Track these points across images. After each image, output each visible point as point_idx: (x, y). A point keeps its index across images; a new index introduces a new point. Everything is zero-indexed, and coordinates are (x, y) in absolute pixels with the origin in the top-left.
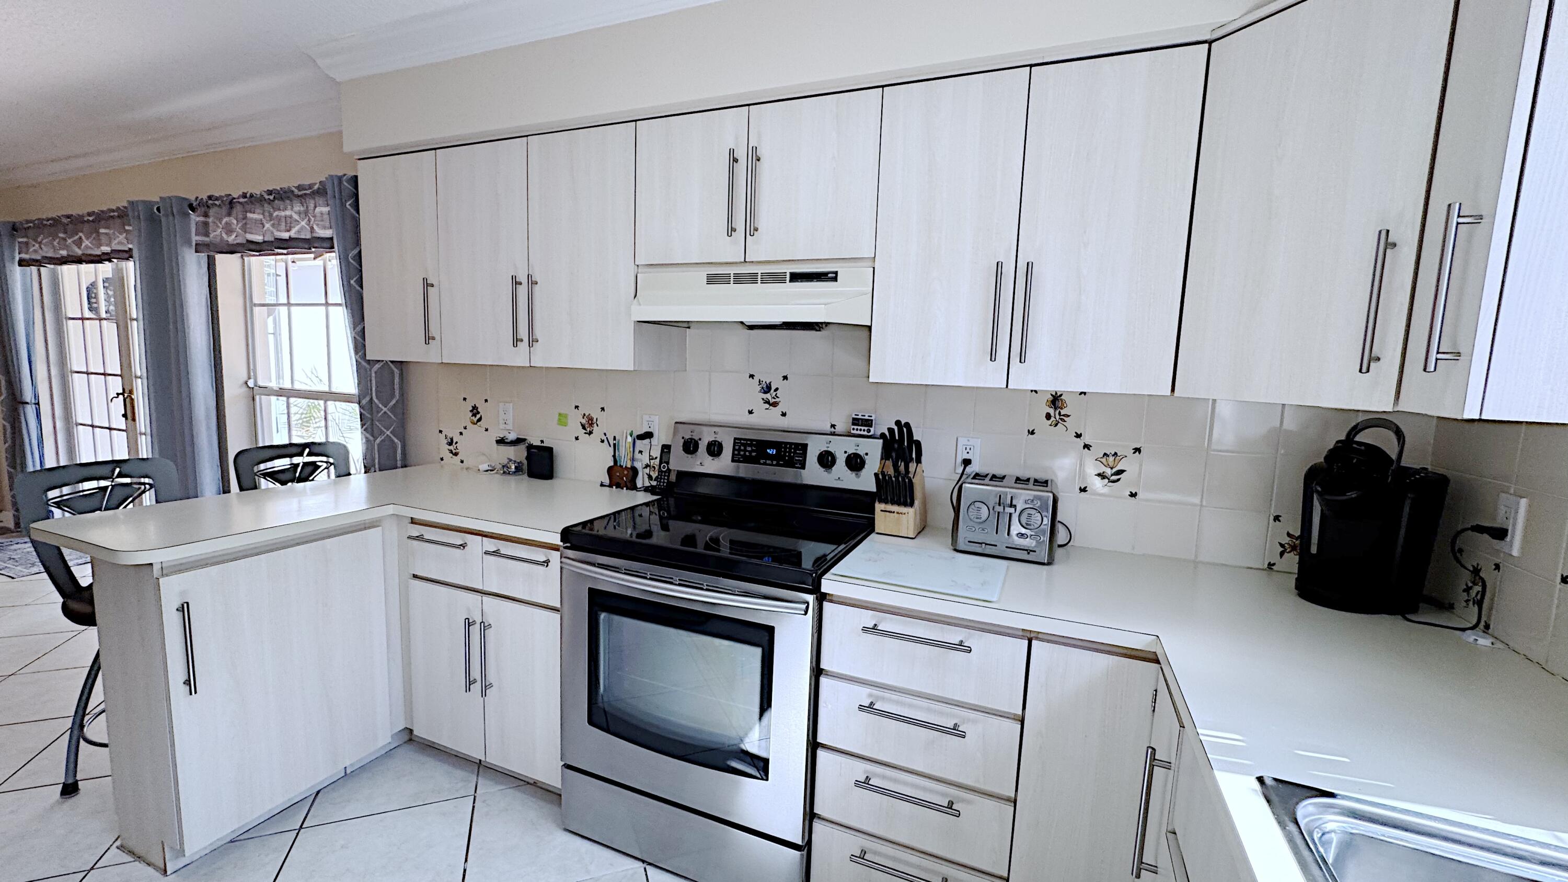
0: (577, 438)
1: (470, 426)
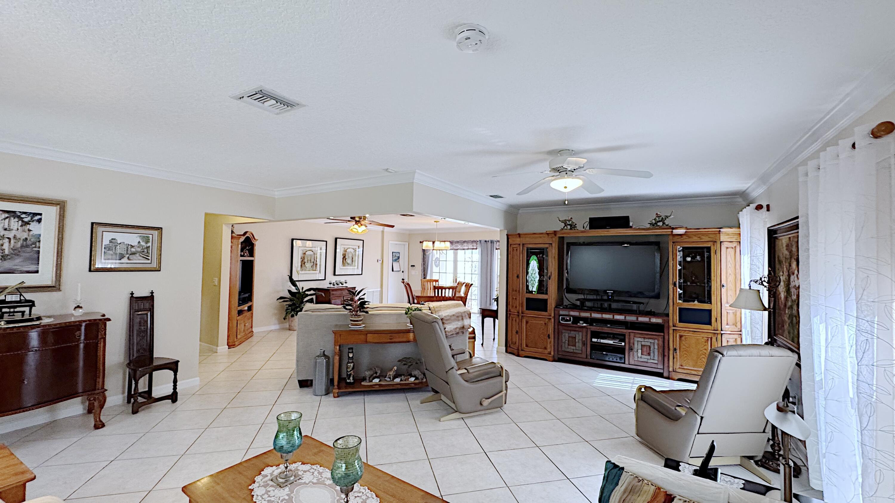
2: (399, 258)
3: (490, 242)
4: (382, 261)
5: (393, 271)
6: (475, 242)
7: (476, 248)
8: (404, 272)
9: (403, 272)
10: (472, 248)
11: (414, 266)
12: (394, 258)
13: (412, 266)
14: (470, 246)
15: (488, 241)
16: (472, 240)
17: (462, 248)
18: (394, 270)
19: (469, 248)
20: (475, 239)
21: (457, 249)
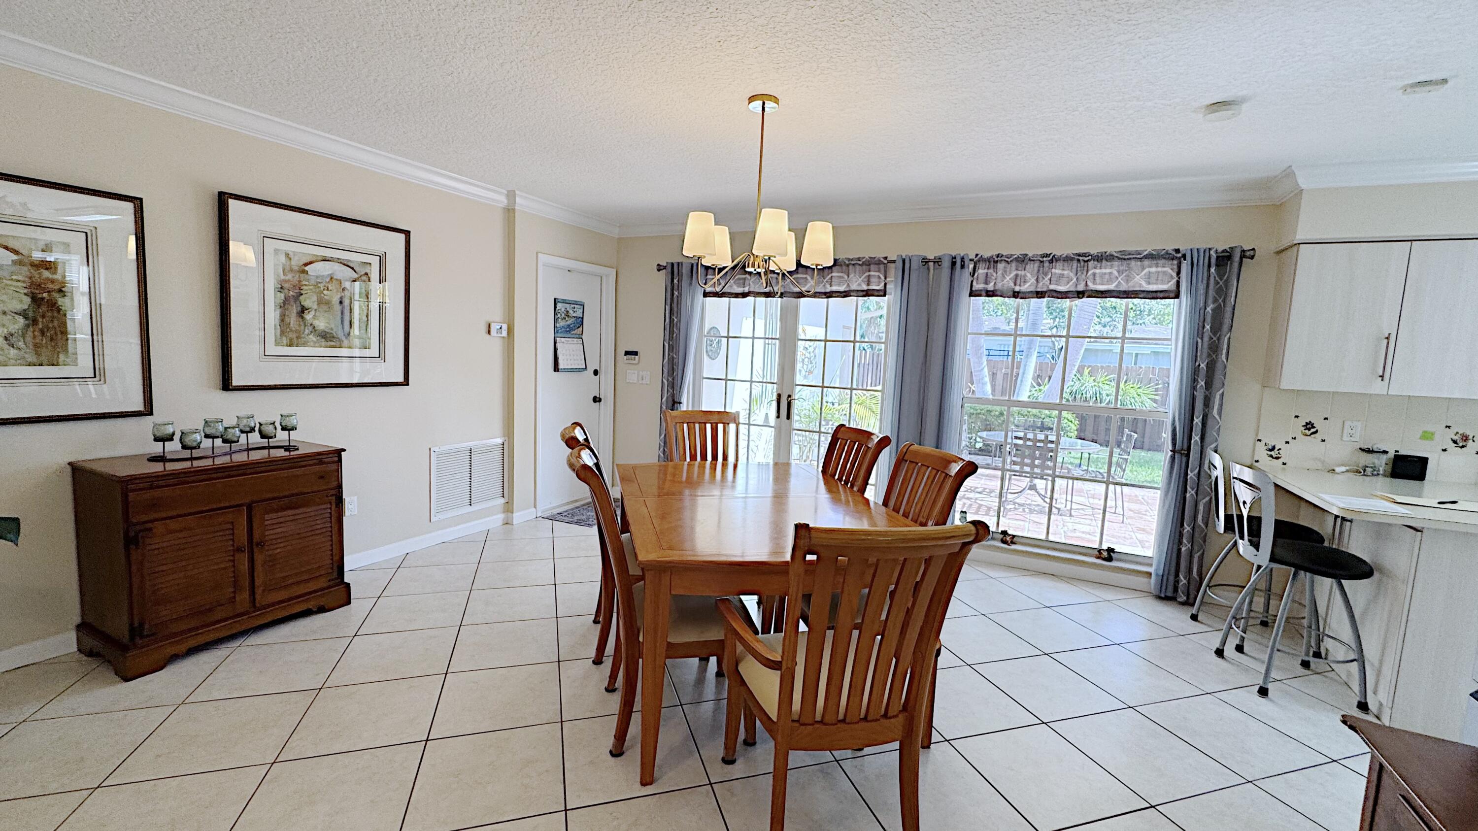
0: (1444, 450)
1: (1300, 437)
2: (580, 322)
3: (946, 264)
4: (510, 331)
5: (556, 368)
6: (879, 263)
7: (881, 287)
8: (602, 374)
9: (596, 373)
10: (865, 287)
11: (636, 353)
12: (561, 323)
13: (627, 353)
14: (857, 282)
15: (938, 261)
16: (867, 255)
17: (820, 289)
18: (561, 366)
19: (854, 287)
20: (879, 255)
21: (801, 295)
